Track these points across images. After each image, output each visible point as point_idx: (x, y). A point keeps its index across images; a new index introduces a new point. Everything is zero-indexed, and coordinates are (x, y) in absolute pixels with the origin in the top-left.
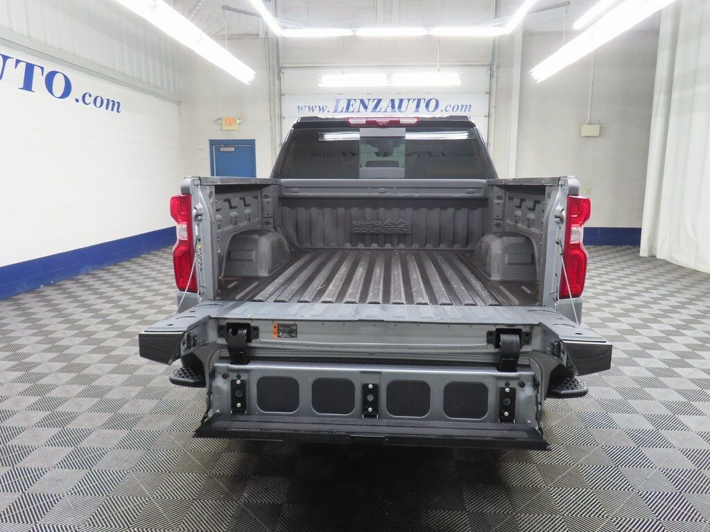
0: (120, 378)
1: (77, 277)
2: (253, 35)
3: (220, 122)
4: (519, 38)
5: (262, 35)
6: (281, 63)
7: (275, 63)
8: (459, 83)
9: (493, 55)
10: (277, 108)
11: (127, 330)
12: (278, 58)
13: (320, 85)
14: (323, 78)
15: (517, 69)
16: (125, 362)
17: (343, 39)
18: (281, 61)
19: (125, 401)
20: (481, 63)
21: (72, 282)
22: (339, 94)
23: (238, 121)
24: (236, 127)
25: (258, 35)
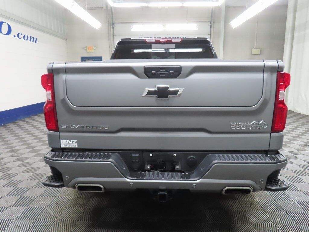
0: (27, 175)
1: (15, 122)
2: (101, 8)
3: (85, 49)
4: (223, 9)
5: (105, 8)
6: (114, 21)
7: (111, 20)
8: (197, 29)
9: (212, 17)
10: (112, 42)
11: (36, 148)
12: (112, 19)
13: (132, 30)
14: (133, 27)
15: (223, 23)
16: (32, 166)
17: (143, 8)
18: (114, 20)
19: (27, 189)
20: (206, 21)
21: (13, 124)
22: (141, 35)
23: (94, 48)
24: (93, 51)
25: (103, 7)
